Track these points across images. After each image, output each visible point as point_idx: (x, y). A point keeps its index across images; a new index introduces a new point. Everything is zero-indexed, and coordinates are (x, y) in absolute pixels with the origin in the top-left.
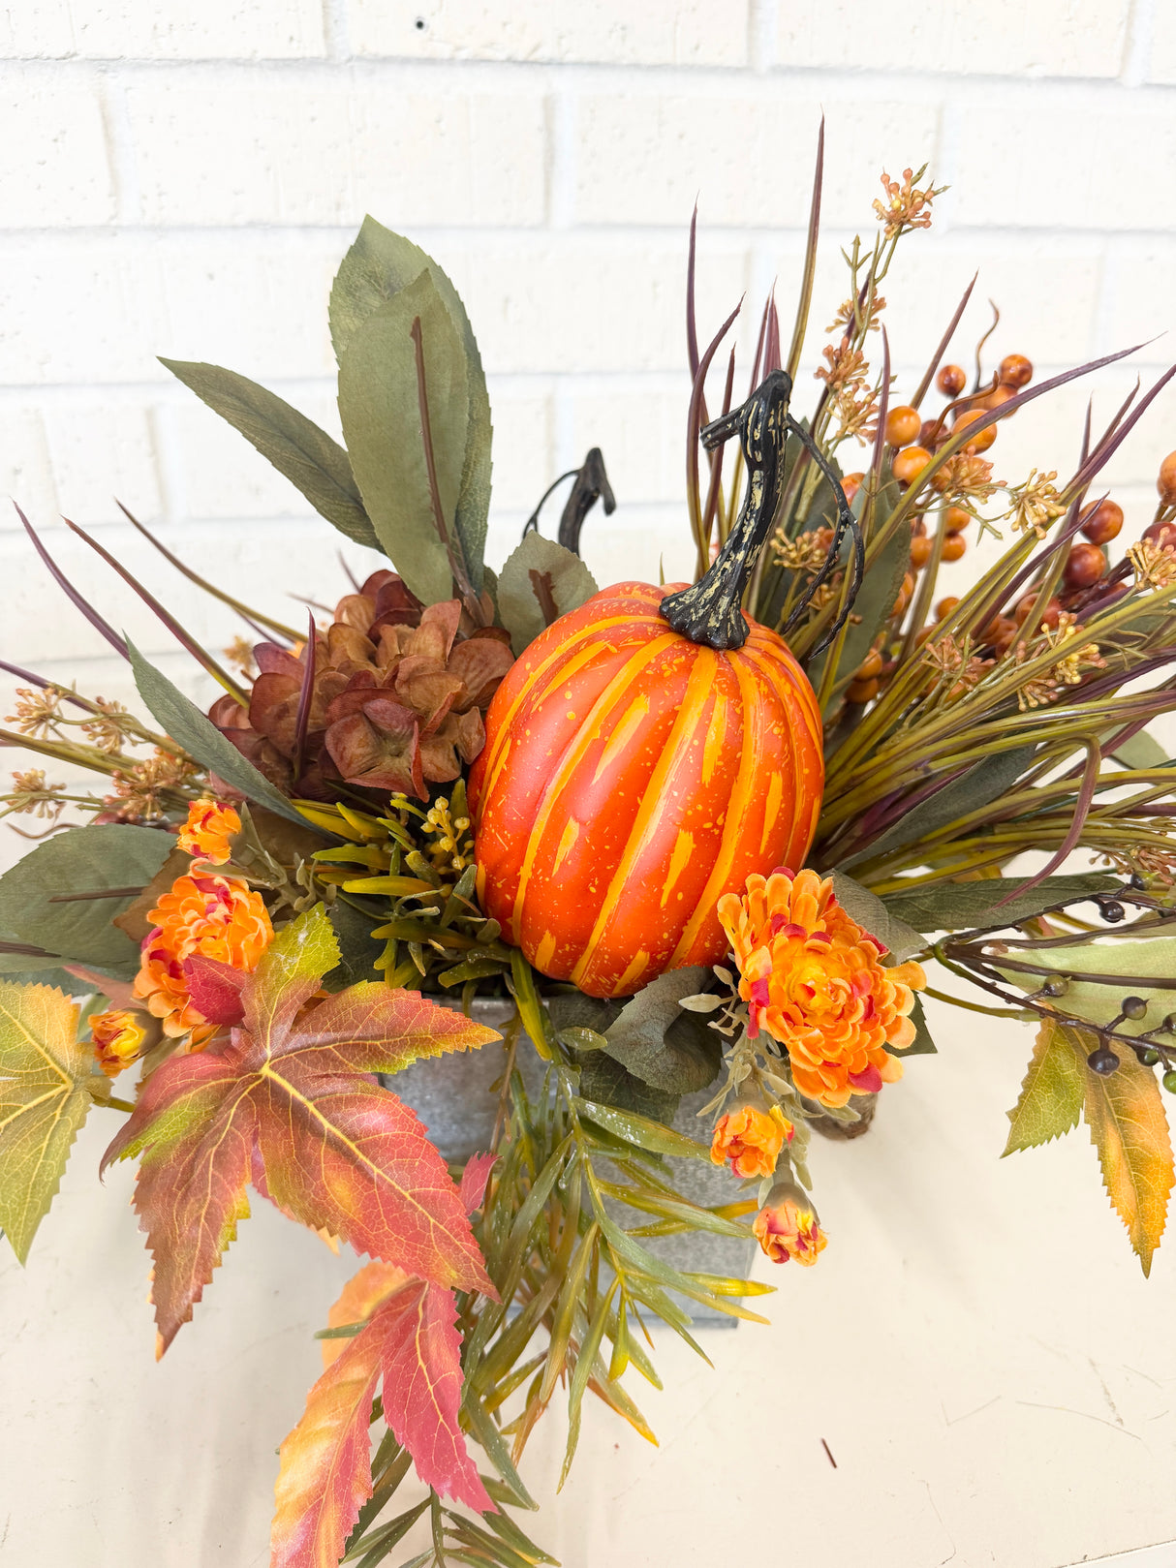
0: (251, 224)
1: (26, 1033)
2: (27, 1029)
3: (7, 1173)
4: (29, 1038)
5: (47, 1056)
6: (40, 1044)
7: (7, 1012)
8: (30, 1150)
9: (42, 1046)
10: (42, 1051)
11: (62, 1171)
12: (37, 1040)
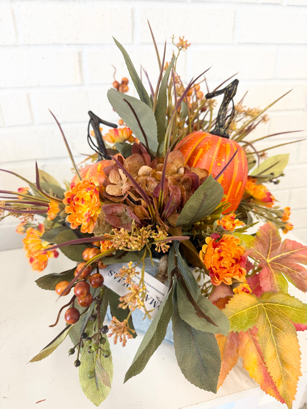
0: (54, 44)
1: (242, 311)
2: (241, 311)
3: (297, 317)
4: (244, 311)
5: (253, 307)
6: (248, 308)
7: (231, 317)
8: (291, 311)
9: (249, 307)
10: (251, 308)
11: (301, 302)
12: (246, 309)
